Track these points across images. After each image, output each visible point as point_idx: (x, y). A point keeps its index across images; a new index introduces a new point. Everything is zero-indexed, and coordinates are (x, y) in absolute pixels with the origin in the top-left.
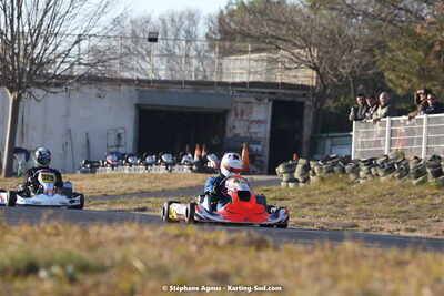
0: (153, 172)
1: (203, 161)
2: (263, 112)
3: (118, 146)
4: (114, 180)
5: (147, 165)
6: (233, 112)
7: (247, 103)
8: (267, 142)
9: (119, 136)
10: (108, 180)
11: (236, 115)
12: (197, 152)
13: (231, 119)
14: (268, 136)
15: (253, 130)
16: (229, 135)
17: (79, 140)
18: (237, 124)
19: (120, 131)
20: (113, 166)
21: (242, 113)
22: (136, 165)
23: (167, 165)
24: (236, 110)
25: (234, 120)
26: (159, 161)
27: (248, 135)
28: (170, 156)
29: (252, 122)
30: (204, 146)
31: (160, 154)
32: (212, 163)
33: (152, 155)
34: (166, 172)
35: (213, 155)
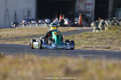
0: (41, 27)
1: (63, 21)
3: (28, 16)
4: (24, 31)
5: (39, 24)
8: (93, 13)
9: (29, 12)
10: (21, 31)
11: (80, 1)
12: (60, 18)
13: (77, 3)
14: (94, 10)
15: (87, 7)
16: (77, 10)
17: (12, 14)
18: (80, 5)
19: (29, 9)
20: (25, 25)
21: (82, 1)
22: (34, 24)
23: (47, 23)
25: (79, 3)
26: (44, 22)
27: (85, 10)
28: (49, 20)
29: (87, 4)
30: (63, 15)
31: (44, 19)
32: (66, 23)
33: (41, 19)
34: (47, 27)
35: (67, 19)
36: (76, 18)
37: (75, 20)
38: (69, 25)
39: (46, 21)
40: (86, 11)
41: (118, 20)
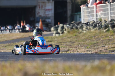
0: (4, 33)
2: (50, 6)
5: (1, 31)
6: (38, 7)
7: (44, 2)
8: (53, 18)
11: (40, 8)
12: (22, 24)
13: (37, 10)
14: (53, 15)
15: (47, 13)
16: (37, 16)
18: (40, 11)
21: (42, 7)
23: (9, 30)
24: (39, 5)
25: (39, 10)
26: (6, 29)
27: (45, 15)
28: (11, 26)
29: (46, 10)
30: (25, 21)
31: (7, 26)
32: (27, 28)
33: (4, 26)
34: (9, 33)
35: (28, 25)
36: (37, 24)
37: (36, 26)
38: (30, 30)
39: (8, 27)
40: (46, 17)
41: (76, 24)
